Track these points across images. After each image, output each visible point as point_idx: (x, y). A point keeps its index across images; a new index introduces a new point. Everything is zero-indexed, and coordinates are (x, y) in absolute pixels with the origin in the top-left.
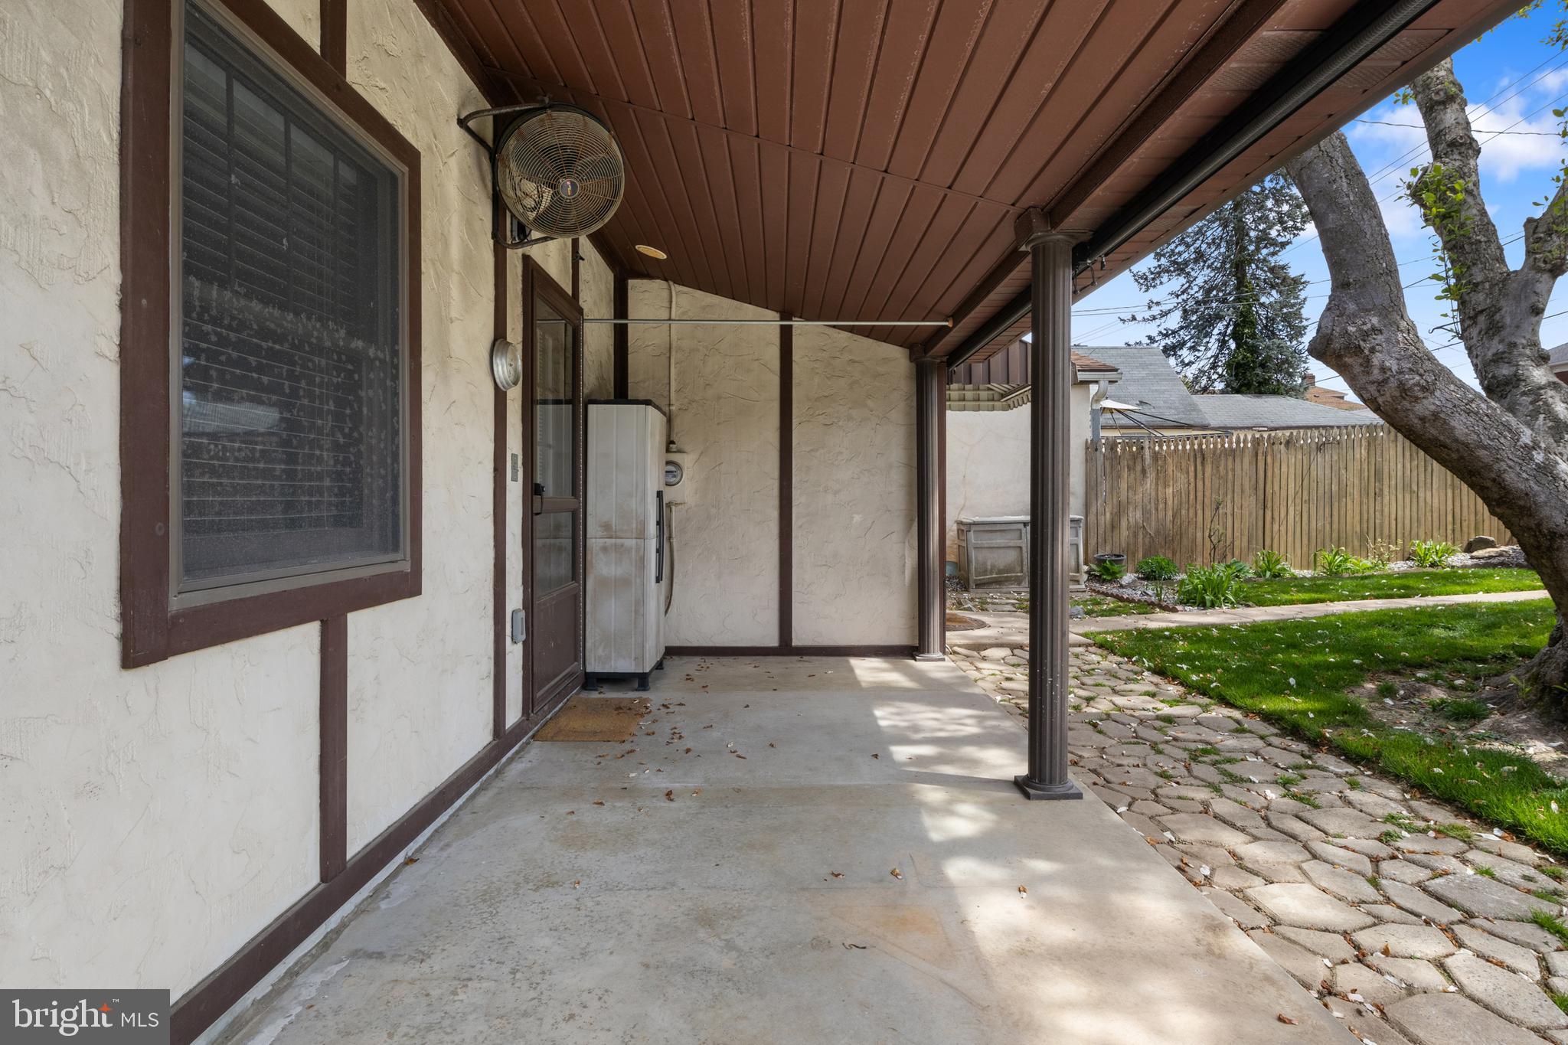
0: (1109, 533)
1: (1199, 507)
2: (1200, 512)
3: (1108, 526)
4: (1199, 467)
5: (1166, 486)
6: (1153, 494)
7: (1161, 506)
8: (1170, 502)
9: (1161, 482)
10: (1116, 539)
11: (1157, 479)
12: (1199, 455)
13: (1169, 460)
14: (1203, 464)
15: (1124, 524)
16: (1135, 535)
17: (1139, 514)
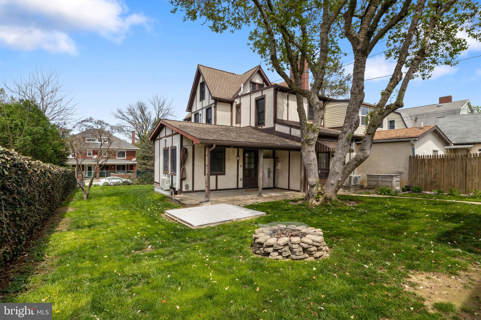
0: (414, 180)
1: (442, 174)
2: (442, 176)
3: (414, 178)
4: (442, 163)
5: (432, 168)
6: (428, 170)
7: (430, 173)
8: (433, 172)
9: (430, 167)
10: (416, 181)
11: (429, 166)
12: (442, 160)
13: (433, 161)
14: (443, 162)
15: (418, 178)
16: (422, 181)
17: (423, 175)
